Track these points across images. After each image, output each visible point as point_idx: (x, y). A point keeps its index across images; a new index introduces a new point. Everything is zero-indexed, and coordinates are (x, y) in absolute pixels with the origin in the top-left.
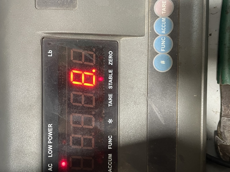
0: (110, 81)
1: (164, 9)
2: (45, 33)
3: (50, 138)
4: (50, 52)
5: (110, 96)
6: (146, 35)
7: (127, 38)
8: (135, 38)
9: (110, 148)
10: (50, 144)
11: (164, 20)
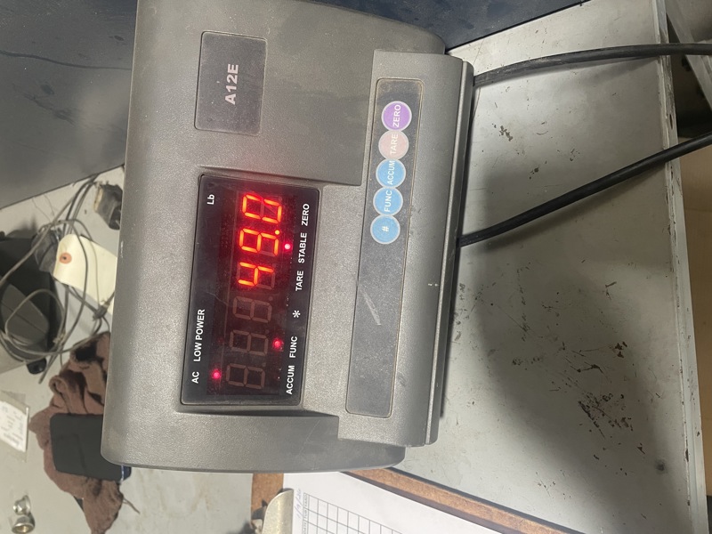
0: (302, 251)
1: (394, 148)
2: (206, 168)
3: (199, 331)
4: (212, 197)
5: (300, 274)
6: (364, 184)
7: (334, 186)
8: (347, 187)
9: (293, 356)
10: (199, 341)
11: (392, 164)
